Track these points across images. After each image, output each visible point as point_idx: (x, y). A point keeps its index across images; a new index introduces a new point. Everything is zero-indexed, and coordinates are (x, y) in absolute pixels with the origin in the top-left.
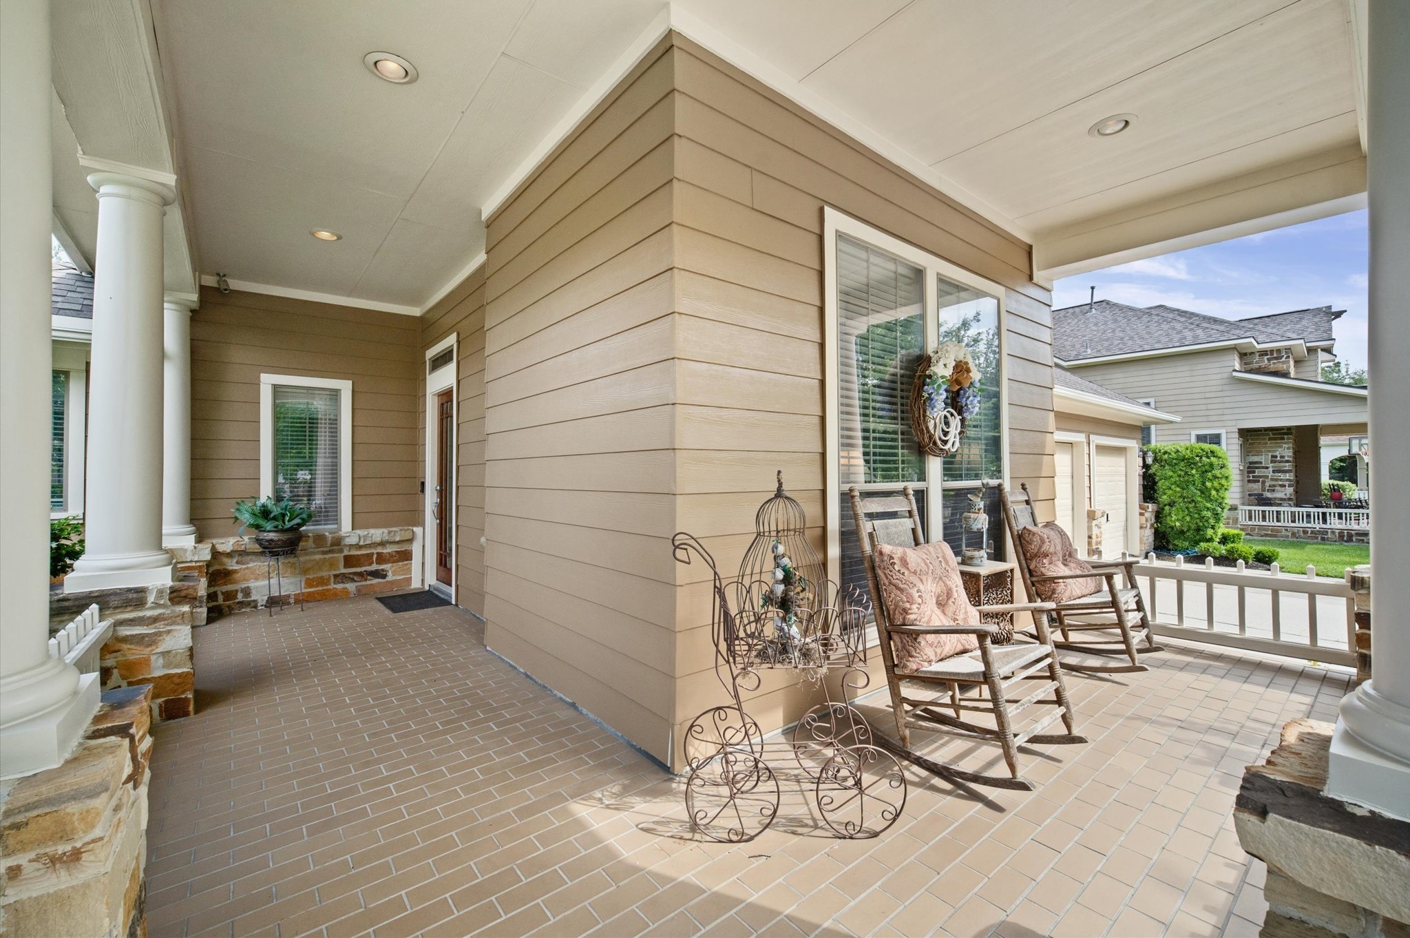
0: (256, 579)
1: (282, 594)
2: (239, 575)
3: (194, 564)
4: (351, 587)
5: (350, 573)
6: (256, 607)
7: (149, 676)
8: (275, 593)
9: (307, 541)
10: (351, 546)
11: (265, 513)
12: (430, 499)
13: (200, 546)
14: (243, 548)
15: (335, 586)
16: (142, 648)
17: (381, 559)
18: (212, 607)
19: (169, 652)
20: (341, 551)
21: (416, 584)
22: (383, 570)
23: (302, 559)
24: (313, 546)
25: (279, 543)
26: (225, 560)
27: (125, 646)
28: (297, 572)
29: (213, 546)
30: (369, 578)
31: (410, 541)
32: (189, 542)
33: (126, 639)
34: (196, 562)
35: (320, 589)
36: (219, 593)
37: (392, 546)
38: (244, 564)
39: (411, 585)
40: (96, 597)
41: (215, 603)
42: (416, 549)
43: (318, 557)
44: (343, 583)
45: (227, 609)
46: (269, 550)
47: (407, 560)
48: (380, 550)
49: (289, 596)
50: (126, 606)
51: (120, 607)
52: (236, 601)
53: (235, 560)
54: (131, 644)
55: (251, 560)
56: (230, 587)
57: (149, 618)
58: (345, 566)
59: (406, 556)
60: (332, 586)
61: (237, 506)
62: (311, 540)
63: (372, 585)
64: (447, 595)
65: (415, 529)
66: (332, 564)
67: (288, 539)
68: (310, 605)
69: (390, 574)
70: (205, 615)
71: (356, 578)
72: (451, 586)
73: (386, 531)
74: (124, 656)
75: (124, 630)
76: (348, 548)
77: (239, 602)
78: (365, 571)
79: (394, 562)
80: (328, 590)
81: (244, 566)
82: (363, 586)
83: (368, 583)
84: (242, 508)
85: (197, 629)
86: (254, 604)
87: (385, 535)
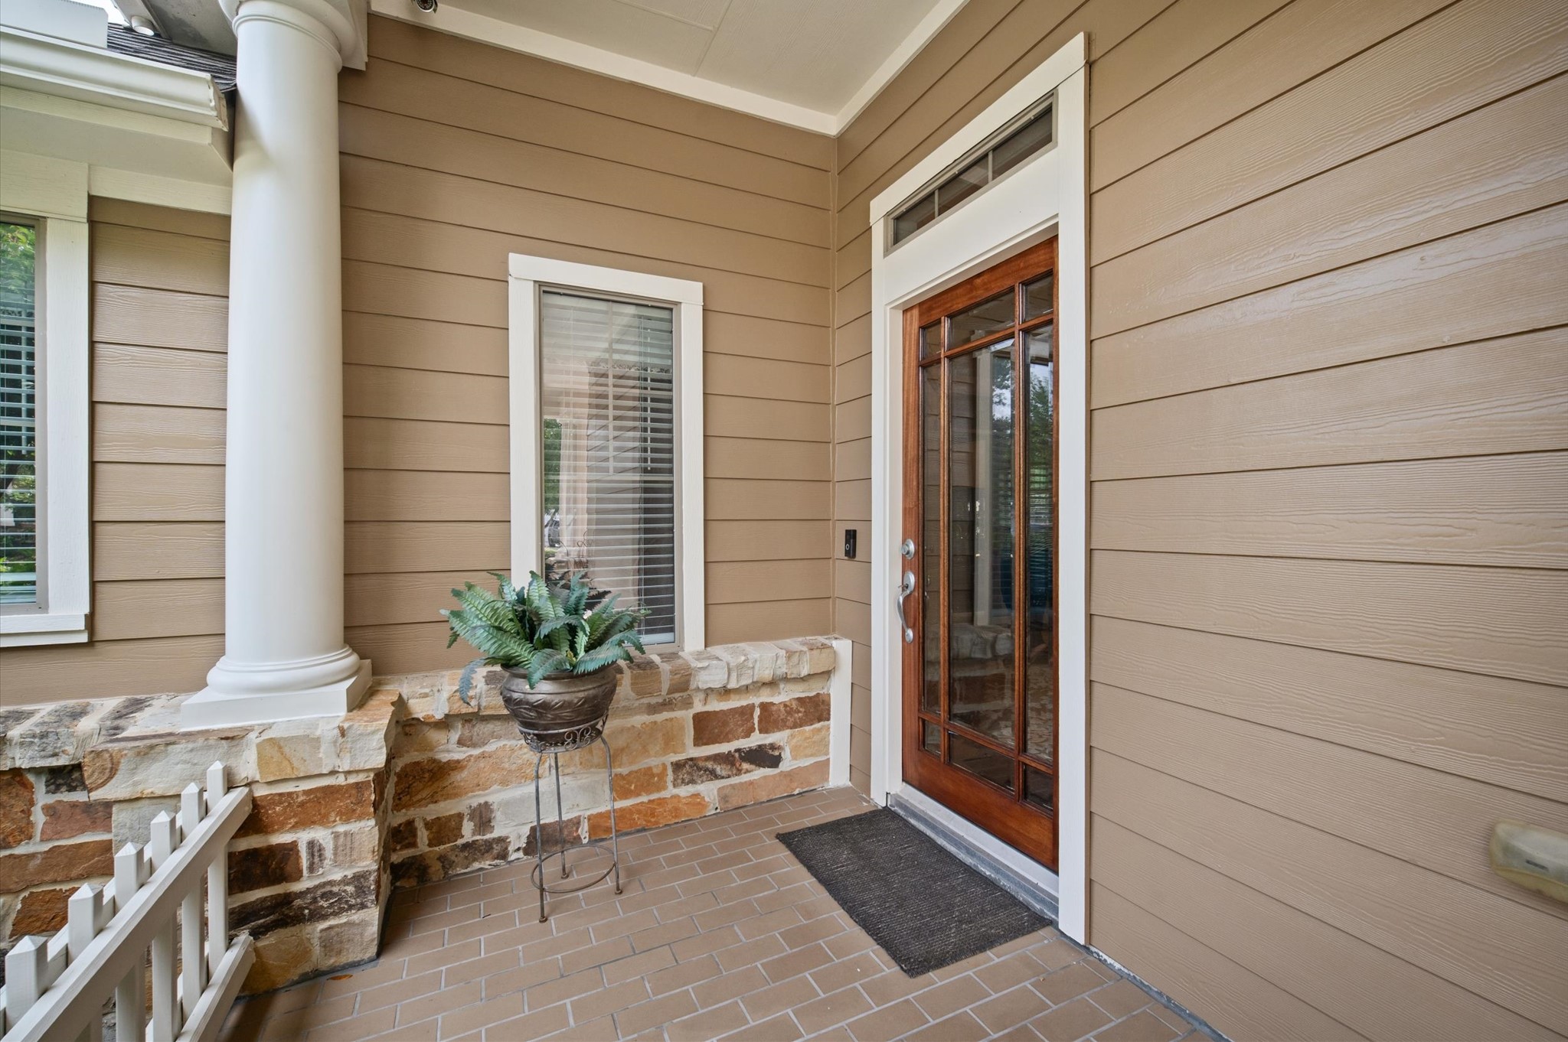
0: (504, 783)
1: (565, 818)
2: (464, 774)
3: (340, 780)
4: (709, 790)
5: (708, 758)
6: (503, 855)
8: (549, 818)
10: (708, 692)
12: (888, 576)
13: (361, 717)
14: (471, 707)
15: (676, 791)
17: (770, 719)
18: (402, 864)
20: (688, 704)
21: (836, 778)
22: (773, 747)
24: (635, 695)
25: (561, 712)
26: (436, 736)
28: (596, 760)
29: (400, 709)
30: (745, 766)
31: (827, 673)
34: (348, 773)
35: (644, 800)
36: (419, 825)
37: (792, 687)
38: (474, 746)
39: (827, 780)
41: (408, 863)
42: (836, 691)
43: (640, 720)
44: (692, 782)
45: (439, 865)
46: (540, 727)
47: (820, 720)
48: (765, 697)
49: (576, 823)
52: (460, 842)
53: (455, 736)
55: (492, 738)
56: (445, 808)
58: (699, 741)
59: (816, 709)
60: (670, 791)
61: (451, 597)
63: (751, 783)
65: (835, 643)
66: (671, 740)
67: (586, 700)
68: (622, 844)
69: (786, 755)
70: (373, 930)
71: (718, 769)
73: (782, 652)
76: (702, 696)
77: (466, 846)
78: (738, 750)
79: (794, 726)
80: (661, 802)
81: (476, 752)
82: (733, 786)
83: (745, 778)
84: (465, 607)
85: (357, 974)
86: (498, 849)
87: (782, 661)
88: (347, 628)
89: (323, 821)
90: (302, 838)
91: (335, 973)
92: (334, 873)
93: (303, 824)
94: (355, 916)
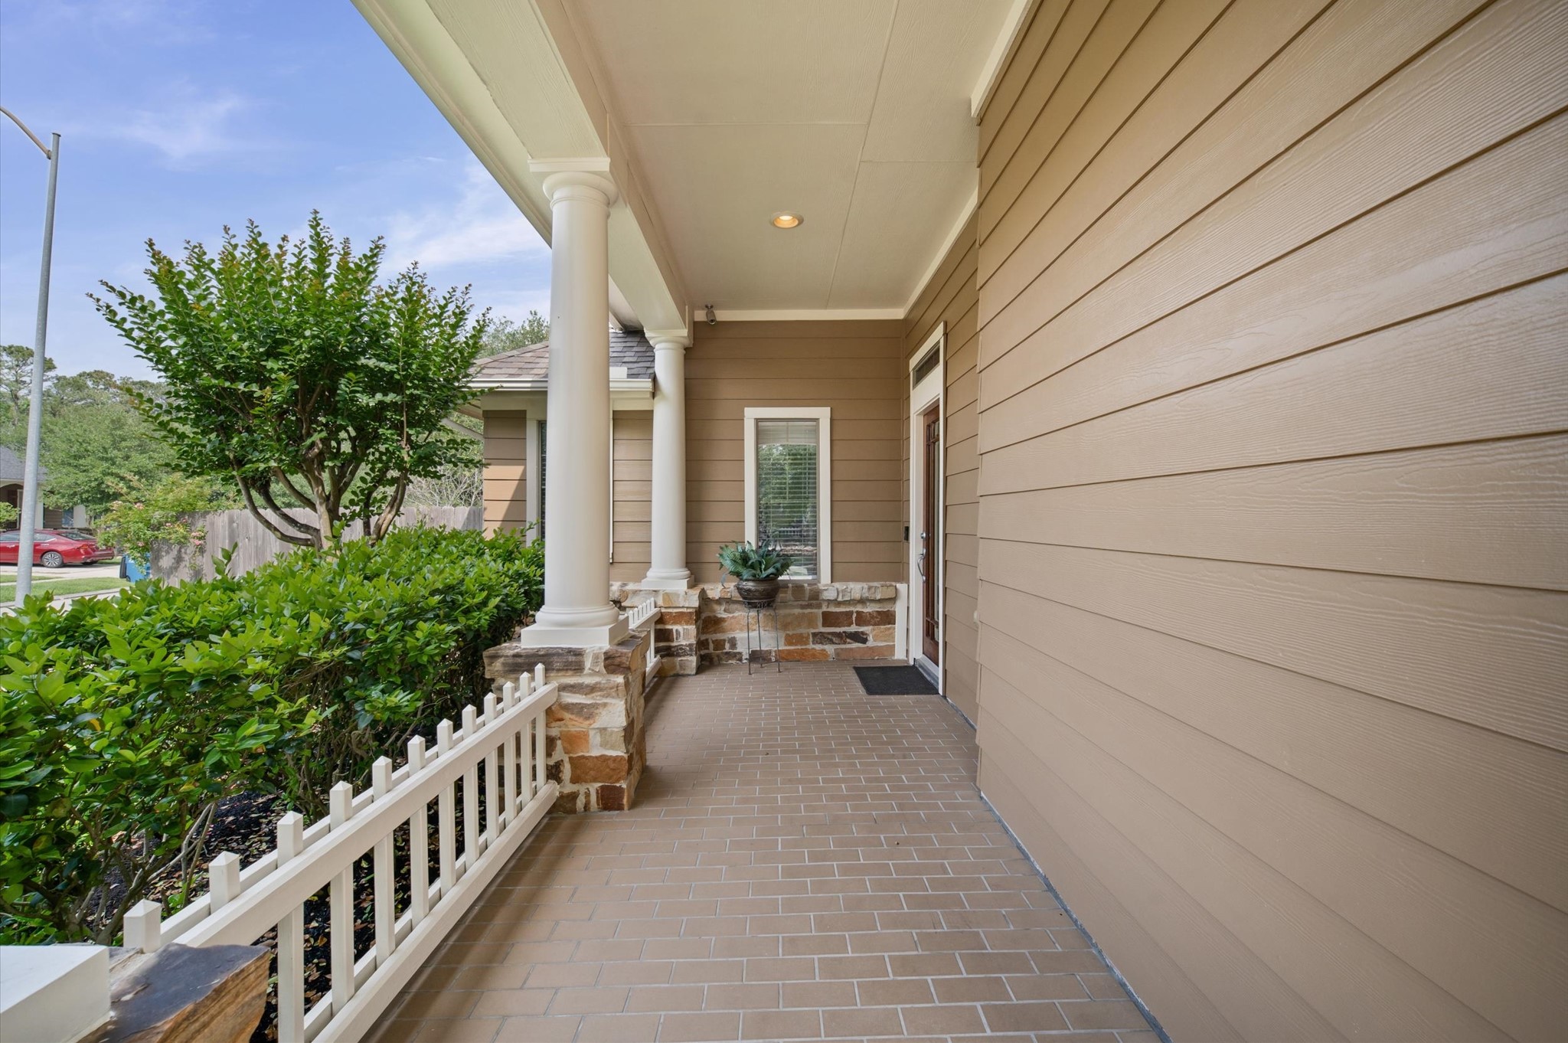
0: (740, 630)
1: (763, 649)
2: (726, 624)
3: (685, 610)
4: (830, 649)
5: (829, 633)
6: (739, 660)
7: (587, 755)
8: (757, 648)
9: (786, 592)
10: (829, 601)
11: (744, 559)
12: (916, 549)
13: (691, 592)
14: (729, 596)
15: (814, 646)
16: (581, 720)
17: (861, 619)
18: (704, 655)
19: (605, 729)
20: (819, 606)
21: (899, 655)
22: (862, 633)
23: (782, 612)
24: (792, 598)
25: (757, 594)
26: (716, 607)
27: (567, 716)
28: (778, 626)
29: (703, 592)
30: (848, 640)
31: (893, 600)
32: (682, 586)
33: (567, 707)
34: (687, 608)
35: (800, 647)
36: (710, 642)
37: (873, 605)
38: (730, 613)
39: (894, 655)
40: (543, 656)
41: (706, 651)
42: (899, 609)
43: (797, 611)
44: (821, 643)
45: (716, 659)
46: (750, 600)
47: (889, 624)
48: (859, 608)
49: (770, 652)
50: (567, 670)
51: (563, 670)
52: (724, 651)
53: (723, 607)
54: (572, 714)
55: (737, 609)
56: (719, 636)
57: (587, 686)
58: (824, 625)
59: (888, 618)
60: (811, 646)
61: (721, 551)
62: (790, 592)
63: (851, 649)
64: (934, 679)
65: (898, 585)
66: (811, 622)
67: (766, 590)
68: (789, 665)
69: (870, 638)
70: (695, 665)
71: (835, 640)
72: (938, 665)
73: (865, 585)
74: (566, 726)
75: (568, 696)
76: (826, 604)
77: (727, 653)
78: (844, 632)
79: (875, 625)
80: (807, 650)
81: (731, 615)
82: (842, 649)
83: (848, 646)
84: (724, 553)
85: (686, 679)
86: (738, 656)
87: (865, 590)
88: (687, 563)
89: (679, 623)
90: (675, 628)
91: (683, 676)
92: (683, 642)
93: (675, 623)
94: (690, 658)
